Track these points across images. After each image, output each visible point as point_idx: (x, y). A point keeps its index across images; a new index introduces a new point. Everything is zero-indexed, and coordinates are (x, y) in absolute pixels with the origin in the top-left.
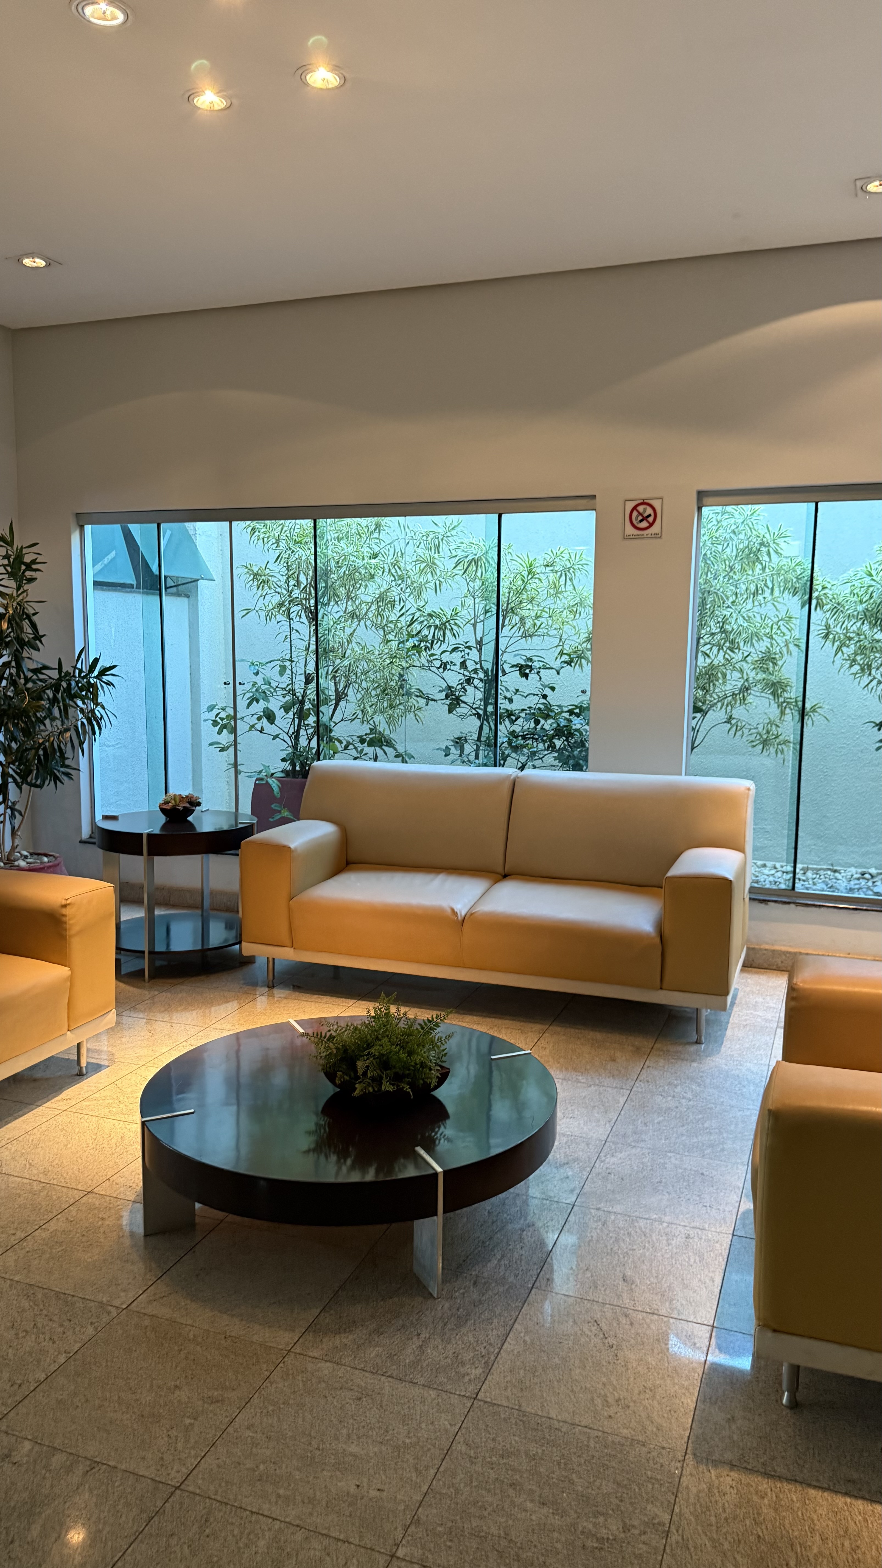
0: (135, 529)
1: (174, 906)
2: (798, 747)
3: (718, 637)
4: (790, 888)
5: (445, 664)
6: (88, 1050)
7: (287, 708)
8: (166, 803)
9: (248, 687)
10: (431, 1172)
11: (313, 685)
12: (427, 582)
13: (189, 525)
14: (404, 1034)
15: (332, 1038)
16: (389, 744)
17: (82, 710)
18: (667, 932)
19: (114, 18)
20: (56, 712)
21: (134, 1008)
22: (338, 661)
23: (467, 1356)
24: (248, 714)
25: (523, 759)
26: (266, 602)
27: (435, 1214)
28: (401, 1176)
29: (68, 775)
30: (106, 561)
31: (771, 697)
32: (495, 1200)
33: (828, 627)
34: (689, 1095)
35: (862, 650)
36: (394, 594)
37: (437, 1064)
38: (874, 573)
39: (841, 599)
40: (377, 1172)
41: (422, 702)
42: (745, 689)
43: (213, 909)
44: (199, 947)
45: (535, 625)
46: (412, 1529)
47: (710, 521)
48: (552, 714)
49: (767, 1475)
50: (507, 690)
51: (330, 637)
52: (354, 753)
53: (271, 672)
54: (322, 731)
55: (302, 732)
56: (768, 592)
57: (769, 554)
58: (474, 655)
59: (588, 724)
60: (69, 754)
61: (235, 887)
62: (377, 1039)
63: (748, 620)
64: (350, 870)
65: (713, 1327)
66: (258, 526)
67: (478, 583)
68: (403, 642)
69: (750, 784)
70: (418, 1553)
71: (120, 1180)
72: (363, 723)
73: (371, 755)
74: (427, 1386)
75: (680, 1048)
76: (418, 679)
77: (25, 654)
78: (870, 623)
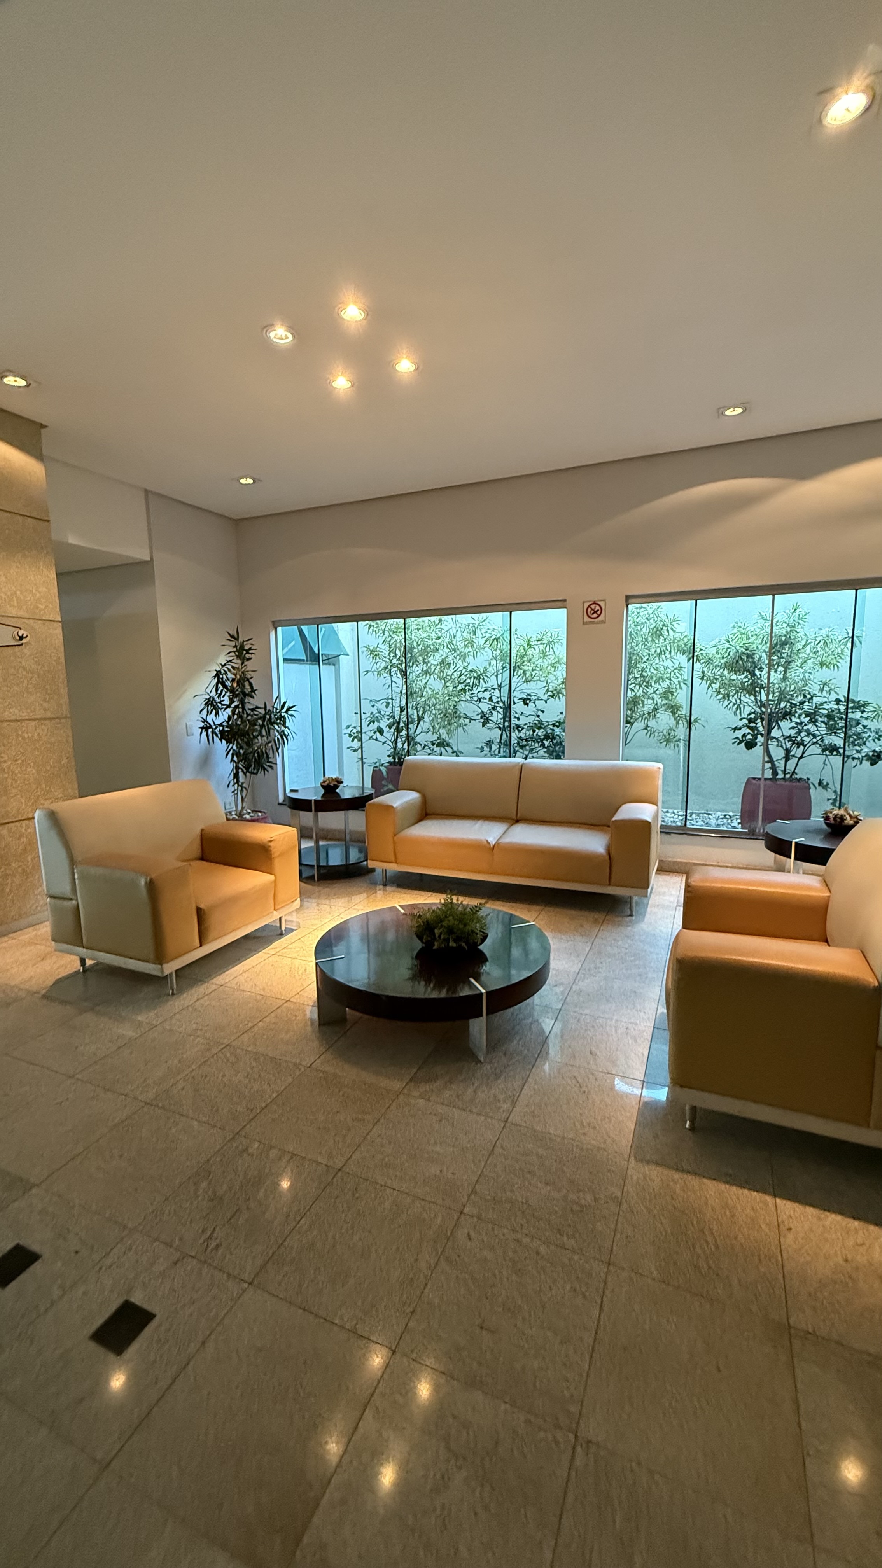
0: (305, 628)
1: (330, 839)
2: (687, 743)
3: (639, 679)
4: (683, 825)
5: (480, 699)
6: (286, 921)
7: (390, 727)
8: (324, 782)
9: (368, 714)
10: (478, 992)
11: (405, 713)
12: (469, 652)
13: (334, 625)
14: (461, 913)
15: (420, 916)
16: (448, 745)
17: (278, 731)
18: (613, 852)
19: (287, 338)
20: (264, 733)
21: (309, 897)
22: (419, 699)
23: (502, 1097)
24: (369, 730)
25: (526, 753)
26: (378, 667)
27: (481, 1015)
28: (461, 994)
29: (271, 767)
30: (290, 646)
31: (671, 714)
32: (516, 1007)
33: (703, 672)
34: (627, 946)
35: (723, 686)
36: (450, 659)
37: (480, 931)
38: (730, 640)
39: (711, 656)
40: (448, 991)
41: (467, 721)
42: (655, 710)
43: (351, 840)
44: (344, 863)
45: (532, 675)
46: (473, 1196)
47: (633, 613)
48: (543, 726)
49: (677, 1170)
50: (516, 713)
51: (414, 685)
52: (429, 751)
53: (381, 706)
54: (410, 739)
55: (399, 740)
56: (668, 653)
57: (668, 631)
58: (497, 693)
59: (564, 731)
60: (271, 755)
61: (363, 829)
62: (446, 917)
63: (657, 669)
64: (428, 819)
65: (644, 1081)
66: (372, 624)
67: (499, 652)
68: (456, 687)
69: (661, 765)
70: (475, 1211)
71: (305, 995)
72: (433, 734)
73: (438, 752)
74: (479, 1114)
75: (620, 919)
76: (463, 707)
77: (246, 701)
78: (728, 669)
